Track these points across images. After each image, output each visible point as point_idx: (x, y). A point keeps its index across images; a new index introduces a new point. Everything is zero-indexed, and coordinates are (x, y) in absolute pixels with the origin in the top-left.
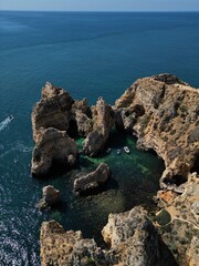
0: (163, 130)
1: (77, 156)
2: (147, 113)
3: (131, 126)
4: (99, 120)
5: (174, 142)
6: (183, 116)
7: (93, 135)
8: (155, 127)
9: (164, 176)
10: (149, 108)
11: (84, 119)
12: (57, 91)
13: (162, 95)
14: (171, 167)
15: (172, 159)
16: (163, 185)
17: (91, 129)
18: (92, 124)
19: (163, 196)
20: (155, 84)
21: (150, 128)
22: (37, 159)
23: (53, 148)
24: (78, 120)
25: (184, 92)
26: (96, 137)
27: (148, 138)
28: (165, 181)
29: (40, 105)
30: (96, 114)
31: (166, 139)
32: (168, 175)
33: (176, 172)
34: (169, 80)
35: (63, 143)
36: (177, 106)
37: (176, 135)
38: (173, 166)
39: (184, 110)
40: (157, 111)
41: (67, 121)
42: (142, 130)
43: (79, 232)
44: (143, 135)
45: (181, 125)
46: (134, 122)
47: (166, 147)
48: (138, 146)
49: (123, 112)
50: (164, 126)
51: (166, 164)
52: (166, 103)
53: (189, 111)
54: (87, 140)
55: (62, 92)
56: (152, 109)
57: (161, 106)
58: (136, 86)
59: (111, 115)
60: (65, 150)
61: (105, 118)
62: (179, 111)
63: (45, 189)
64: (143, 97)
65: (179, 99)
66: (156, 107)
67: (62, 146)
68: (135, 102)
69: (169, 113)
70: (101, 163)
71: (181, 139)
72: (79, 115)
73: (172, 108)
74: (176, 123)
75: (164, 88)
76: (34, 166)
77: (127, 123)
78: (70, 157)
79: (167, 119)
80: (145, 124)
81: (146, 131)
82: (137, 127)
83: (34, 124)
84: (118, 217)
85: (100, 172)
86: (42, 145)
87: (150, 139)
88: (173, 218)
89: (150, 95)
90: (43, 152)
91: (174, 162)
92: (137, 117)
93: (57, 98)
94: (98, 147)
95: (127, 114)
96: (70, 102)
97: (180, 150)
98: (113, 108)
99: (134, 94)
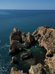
1: (22, 48)
2: (42, 36)
3: (37, 40)
4: (28, 38)
5: (49, 45)
6: (52, 37)
7: (27, 42)
8: (44, 40)
9: (47, 54)
10: (42, 35)
11: (24, 38)
12: (17, 30)
13: (46, 32)
14: (49, 52)
15: (49, 50)
16: (46, 57)
17: (26, 41)
18: (26, 39)
19: (46, 60)
22: (11, 49)
23: (15, 46)
24: (22, 38)
25: (52, 31)
26: (27, 43)
27: (42, 43)
28: (47, 56)
29: (12, 34)
30: (28, 36)
31: (47, 44)
32: (48, 54)
33: (50, 53)
34: (47, 27)
36: (50, 34)
38: (49, 51)
39: (52, 35)
40: (44, 36)
41: (19, 38)
42: (40, 41)
43: (22, 71)
44: (40, 42)
45: (51, 40)
46: (38, 39)
47: (47, 46)
48: (39, 46)
50: (46, 40)
51: (47, 51)
52: (47, 34)
53: (53, 36)
54: (25, 44)
55: (18, 30)
56: (43, 35)
58: (38, 29)
59: (31, 37)
60: (19, 46)
61: (30, 38)
62: (51, 36)
63: (13, 58)
64: (40, 32)
65: (50, 32)
66: (44, 35)
68: (38, 33)
69: (48, 36)
70: (29, 50)
71: (51, 44)
72: (23, 37)
73: (49, 35)
74: (50, 39)
75: (46, 30)
76: (10, 51)
77: (36, 39)
78: (20, 48)
79: (47, 38)
80: (41, 39)
81: (41, 41)
82: (39, 40)
83: (10, 39)
84: (34, 67)
85: (28, 53)
86: (12, 45)
87: (42, 44)
88: (50, 67)
89: (42, 31)
90: (12, 47)
91: (50, 50)
92: (39, 37)
93: (17, 32)
94: (28, 45)
95: (36, 36)
96: (20, 33)
97: (51, 47)
98: (32, 35)
99: (38, 31)
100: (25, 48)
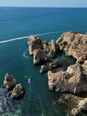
2: (69, 44)
3: (63, 49)
5: (79, 52)
6: (81, 44)
8: (73, 48)
10: (69, 42)
11: (47, 47)
12: (36, 38)
13: (74, 38)
20: (71, 34)
21: (70, 48)
24: (44, 47)
25: (81, 36)
26: (53, 52)
30: (51, 45)
31: (76, 51)
33: (81, 60)
36: (79, 41)
37: (80, 50)
39: (81, 42)
42: (67, 49)
44: (67, 51)
46: (64, 47)
48: (66, 55)
50: (76, 47)
52: (75, 40)
53: (83, 42)
54: (50, 53)
55: (38, 38)
56: (71, 42)
57: (73, 41)
65: (80, 38)
68: (64, 41)
69: (77, 43)
74: (79, 46)
75: (74, 35)
76: (35, 61)
77: (61, 48)
78: (46, 58)
79: (76, 45)
80: (68, 47)
81: (69, 50)
82: (65, 49)
87: (70, 52)
89: (69, 38)
90: (38, 57)
91: (80, 57)
94: (54, 55)
95: (61, 45)
97: (82, 54)
98: (56, 43)
100: (50, 58)
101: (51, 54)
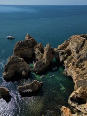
0: (77, 67)
3: (63, 61)
5: (82, 76)
13: (82, 46)
18: (42, 57)
20: (80, 39)
22: (6, 71)
23: (16, 66)
26: (41, 64)
27: (69, 69)
31: (78, 73)
35: (21, 65)
37: (84, 72)
42: (68, 64)
44: (68, 67)
46: (65, 59)
49: (60, 52)
50: (79, 64)
52: (83, 51)
56: (75, 53)
57: (80, 52)
60: (22, 68)
64: (72, 46)
66: (77, 52)
67: (20, 66)
77: (61, 59)
79: (81, 61)
82: (66, 62)
89: (75, 44)
90: (9, 68)
94: (41, 69)
95: (62, 54)
98: (55, 49)
99: (69, 44)
101: (36, 66)
